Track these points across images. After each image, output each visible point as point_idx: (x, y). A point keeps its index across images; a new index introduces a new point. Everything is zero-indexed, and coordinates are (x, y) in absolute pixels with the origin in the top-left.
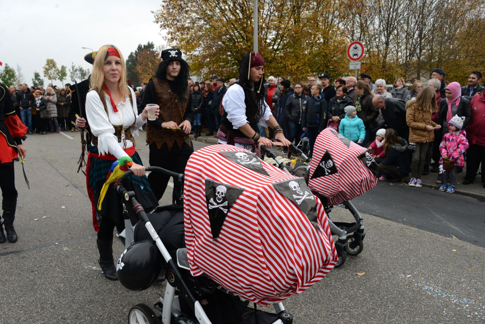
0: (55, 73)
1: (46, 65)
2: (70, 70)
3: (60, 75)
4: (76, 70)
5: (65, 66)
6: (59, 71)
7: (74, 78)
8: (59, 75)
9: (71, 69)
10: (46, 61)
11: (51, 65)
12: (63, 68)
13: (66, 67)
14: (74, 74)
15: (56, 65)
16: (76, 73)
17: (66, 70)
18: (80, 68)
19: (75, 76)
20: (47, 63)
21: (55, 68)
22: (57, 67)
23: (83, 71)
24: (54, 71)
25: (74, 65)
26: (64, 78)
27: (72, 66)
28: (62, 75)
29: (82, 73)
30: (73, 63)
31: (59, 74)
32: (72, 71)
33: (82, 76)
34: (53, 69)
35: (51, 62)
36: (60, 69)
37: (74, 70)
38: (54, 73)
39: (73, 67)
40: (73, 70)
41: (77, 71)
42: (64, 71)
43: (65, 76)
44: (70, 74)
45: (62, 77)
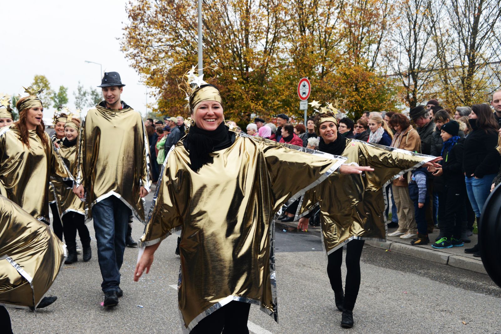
0: (48, 98)
1: (33, 84)
2: (74, 94)
3: (57, 101)
4: (84, 94)
5: (65, 87)
6: (55, 94)
7: (81, 106)
8: (55, 101)
9: (77, 92)
10: (34, 78)
11: (41, 85)
12: (63, 90)
13: (67, 89)
14: (82, 100)
15: (49, 86)
16: (85, 99)
17: (67, 93)
18: (93, 90)
19: (83, 103)
20: (34, 81)
21: (47, 89)
22: (52, 88)
23: (97, 95)
24: (46, 94)
25: (81, 85)
26: (63, 105)
27: (79, 86)
28: (59, 101)
29: (95, 98)
30: (79, 83)
31: (56, 99)
32: (77, 95)
33: (95, 103)
34: (45, 91)
35: (42, 80)
36: (57, 91)
37: (82, 93)
38: (46, 97)
39: (80, 90)
40: (80, 93)
41: (86, 95)
42: (64, 95)
43: (65, 103)
44: (75, 100)
45: (61, 105)
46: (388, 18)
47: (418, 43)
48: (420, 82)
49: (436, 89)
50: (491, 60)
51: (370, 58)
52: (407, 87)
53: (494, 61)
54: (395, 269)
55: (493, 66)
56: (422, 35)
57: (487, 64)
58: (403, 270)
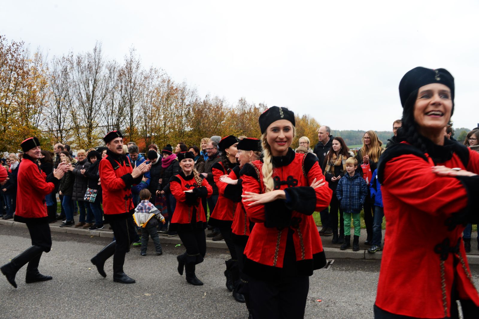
46: (44, 101)
47: (61, 115)
48: (64, 135)
49: (72, 139)
50: (99, 125)
51: (35, 122)
52: (57, 138)
53: (101, 125)
54: (9, 235)
55: (102, 128)
56: (63, 110)
57: (97, 126)
58: (13, 235)
